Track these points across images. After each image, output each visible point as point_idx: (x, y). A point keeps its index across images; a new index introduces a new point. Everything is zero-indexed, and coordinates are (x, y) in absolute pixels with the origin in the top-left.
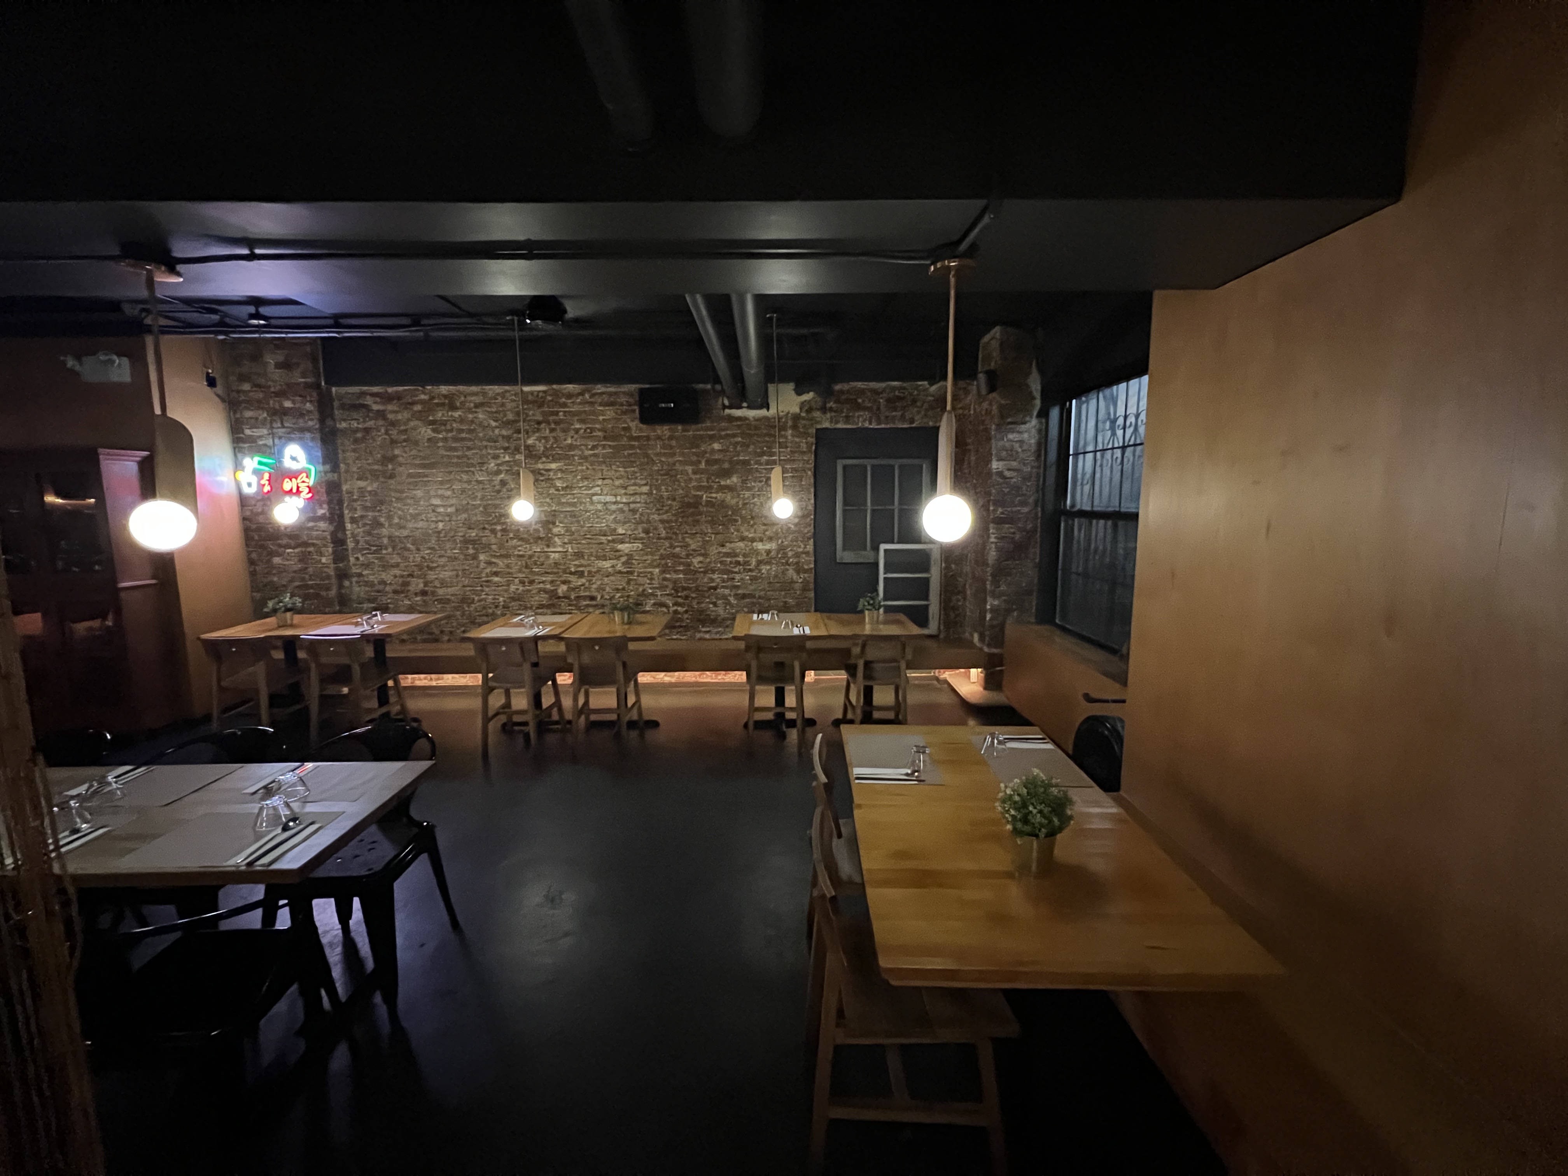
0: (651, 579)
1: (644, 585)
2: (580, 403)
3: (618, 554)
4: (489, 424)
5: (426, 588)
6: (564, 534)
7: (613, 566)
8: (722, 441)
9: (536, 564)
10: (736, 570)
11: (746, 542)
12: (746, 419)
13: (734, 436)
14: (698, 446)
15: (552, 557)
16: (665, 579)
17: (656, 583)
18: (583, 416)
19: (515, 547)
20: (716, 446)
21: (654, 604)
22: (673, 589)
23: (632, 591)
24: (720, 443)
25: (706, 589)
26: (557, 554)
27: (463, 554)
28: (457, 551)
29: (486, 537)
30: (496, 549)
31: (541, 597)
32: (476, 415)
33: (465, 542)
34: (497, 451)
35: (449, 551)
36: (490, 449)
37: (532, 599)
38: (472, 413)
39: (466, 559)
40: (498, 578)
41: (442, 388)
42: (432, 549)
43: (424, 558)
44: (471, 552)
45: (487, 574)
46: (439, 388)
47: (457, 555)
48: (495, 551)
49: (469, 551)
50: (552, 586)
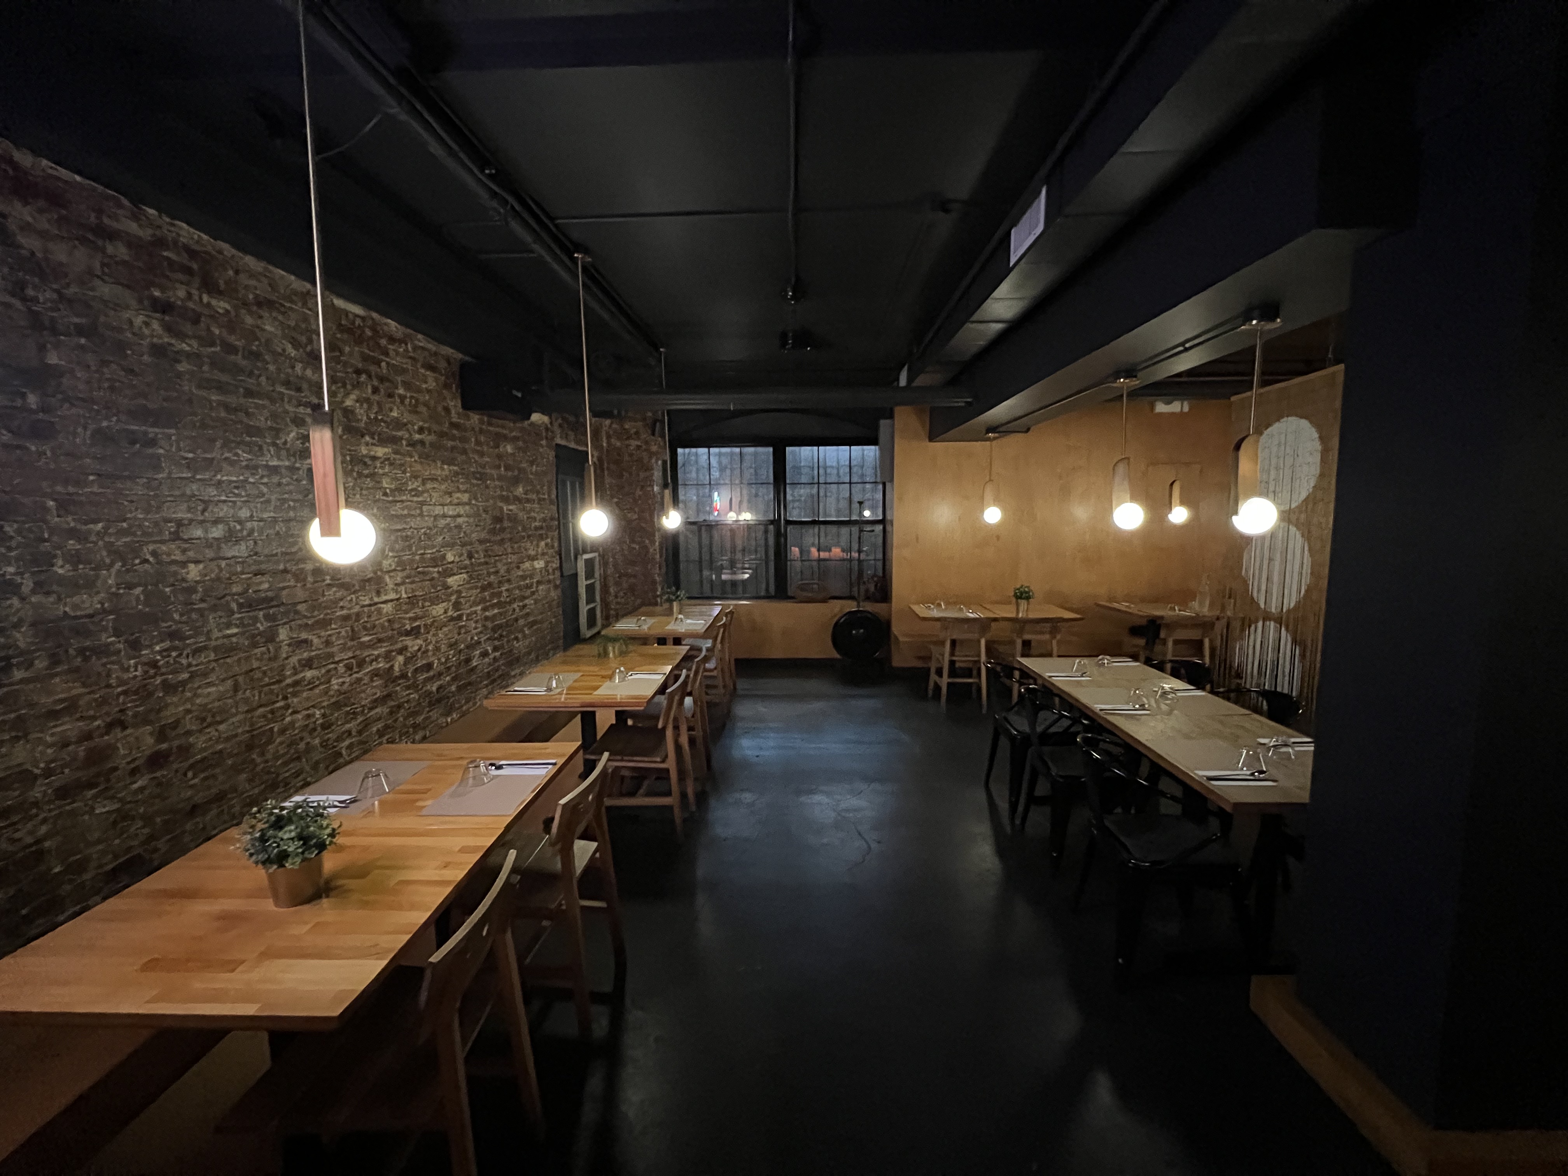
2: (403, 356)
3: (448, 593)
4: (284, 350)
5: (164, 746)
6: (395, 570)
7: (445, 612)
8: (512, 443)
9: (365, 628)
11: (530, 562)
13: (518, 439)
14: (498, 446)
15: (385, 611)
18: (407, 376)
19: (335, 602)
20: (509, 448)
26: (390, 605)
27: (247, 634)
28: (235, 630)
29: (287, 590)
30: (307, 610)
31: (375, 687)
32: (259, 322)
33: (250, 605)
34: (301, 409)
35: (216, 634)
36: (289, 402)
37: (363, 695)
38: (251, 313)
39: (255, 645)
40: (311, 671)
41: (181, 228)
42: (173, 635)
43: (154, 664)
44: (261, 628)
45: (294, 668)
46: (173, 225)
47: (234, 640)
48: (306, 617)
49: (259, 625)
50: (387, 662)
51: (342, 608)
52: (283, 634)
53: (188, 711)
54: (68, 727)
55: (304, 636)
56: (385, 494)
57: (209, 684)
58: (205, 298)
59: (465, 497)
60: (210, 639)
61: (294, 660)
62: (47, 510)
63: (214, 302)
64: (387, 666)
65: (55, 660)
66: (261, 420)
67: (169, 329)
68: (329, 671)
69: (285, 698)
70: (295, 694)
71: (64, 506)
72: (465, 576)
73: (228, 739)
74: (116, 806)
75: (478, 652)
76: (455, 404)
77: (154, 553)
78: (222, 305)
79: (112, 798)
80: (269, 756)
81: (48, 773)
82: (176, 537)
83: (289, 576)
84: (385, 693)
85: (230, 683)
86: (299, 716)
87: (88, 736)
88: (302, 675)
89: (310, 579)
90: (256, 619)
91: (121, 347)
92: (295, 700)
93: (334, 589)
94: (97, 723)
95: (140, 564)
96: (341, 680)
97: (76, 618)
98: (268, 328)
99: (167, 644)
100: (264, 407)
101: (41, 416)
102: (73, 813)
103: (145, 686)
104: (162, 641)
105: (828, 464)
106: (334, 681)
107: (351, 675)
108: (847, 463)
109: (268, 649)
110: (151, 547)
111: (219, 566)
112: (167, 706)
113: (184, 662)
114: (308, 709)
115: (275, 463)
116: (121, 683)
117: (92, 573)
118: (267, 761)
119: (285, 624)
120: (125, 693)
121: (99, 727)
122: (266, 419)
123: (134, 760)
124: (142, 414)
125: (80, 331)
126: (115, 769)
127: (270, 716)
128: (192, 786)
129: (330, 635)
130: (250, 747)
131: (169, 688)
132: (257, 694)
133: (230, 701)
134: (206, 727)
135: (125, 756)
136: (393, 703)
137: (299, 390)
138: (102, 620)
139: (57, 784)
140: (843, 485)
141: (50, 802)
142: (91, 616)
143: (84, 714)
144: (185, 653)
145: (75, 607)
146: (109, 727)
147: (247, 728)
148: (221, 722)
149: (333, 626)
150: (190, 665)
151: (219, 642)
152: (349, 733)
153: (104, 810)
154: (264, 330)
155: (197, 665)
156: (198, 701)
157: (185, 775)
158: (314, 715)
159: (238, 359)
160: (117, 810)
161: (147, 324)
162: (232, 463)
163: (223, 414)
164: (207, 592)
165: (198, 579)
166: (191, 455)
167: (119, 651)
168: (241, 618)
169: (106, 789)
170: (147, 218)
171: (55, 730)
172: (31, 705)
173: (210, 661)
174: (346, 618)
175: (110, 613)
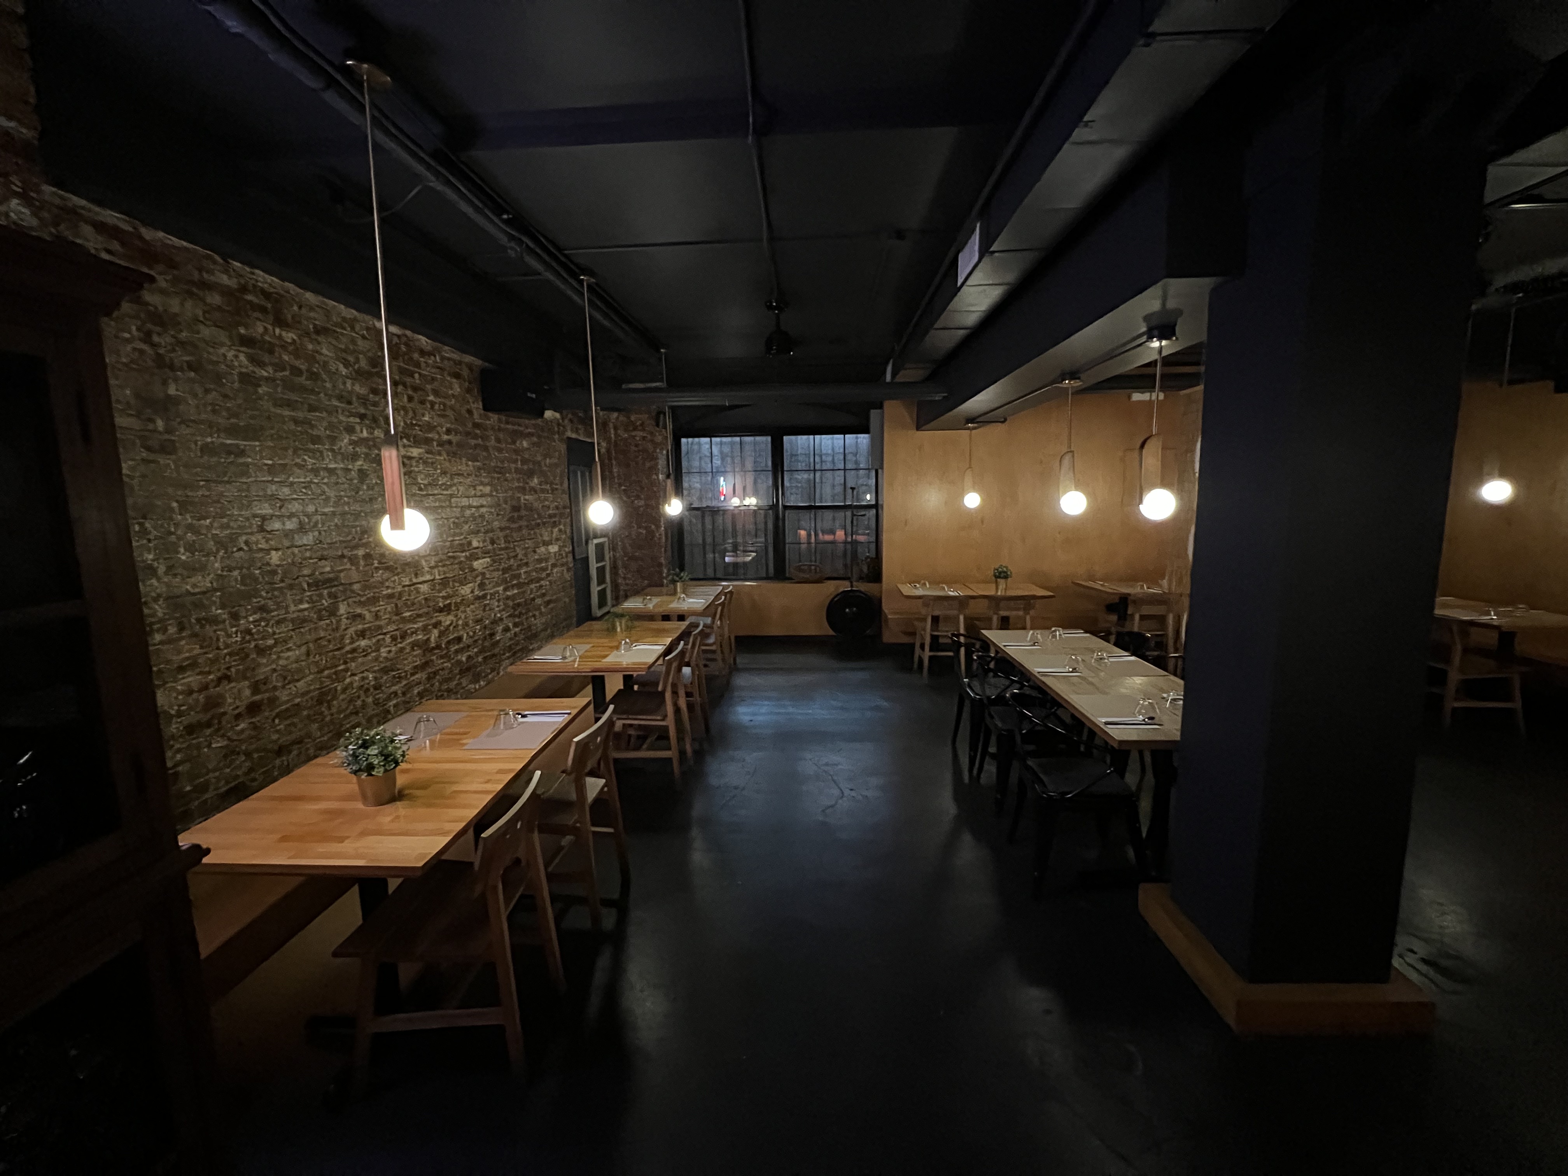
0: (499, 600)
1: (494, 609)
2: (432, 366)
3: (474, 574)
5: (258, 697)
7: (472, 591)
8: (527, 439)
9: (406, 605)
11: (545, 547)
13: (533, 435)
14: (515, 442)
15: (422, 590)
16: (507, 598)
17: (502, 605)
18: (436, 385)
19: (382, 582)
22: (512, 608)
23: (487, 619)
26: (426, 585)
27: (315, 609)
28: (306, 606)
29: (345, 572)
30: (360, 590)
31: (415, 656)
32: (318, 348)
33: (316, 585)
34: (352, 419)
35: (292, 608)
36: (342, 414)
37: (406, 662)
38: (311, 341)
39: (320, 619)
40: (365, 641)
41: (259, 276)
42: (263, 609)
43: (248, 632)
44: (326, 604)
45: (352, 638)
46: (253, 274)
47: (306, 613)
48: (359, 595)
49: (324, 601)
50: (425, 635)
51: (388, 587)
52: (343, 609)
53: (275, 670)
54: (191, 679)
55: (359, 611)
56: (420, 489)
57: (289, 649)
58: (277, 331)
59: (487, 489)
60: (287, 613)
61: (352, 630)
62: (172, 510)
63: (284, 334)
64: (425, 638)
65: (182, 628)
66: (321, 431)
67: (252, 359)
68: (378, 641)
69: (345, 663)
70: (353, 659)
71: (184, 506)
72: (488, 560)
73: (303, 695)
74: (225, 743)
75: (501, 628)
76: (477, 406)
77: (247, 543)
78: (289, 336)
79: (223, 736)
80: (334, 710)
81: (180, 714)
82: (261, 529)
83: (345, 560)
84: (423, 661)
85: (304, 649)
86: (357, 678)
87: (205, 687)
88: (357, 644)
89: (362, 563)
90: (321, 596)
91: (218, 378)
92: (353, 664)
93: (380, 572)
94: (211, 677)
95: (237, 551)
96: (388, 649)
97: (194, 594)
98: (325, 351)
99: (257, 616)
100: (323, 418)
101: (167, 437)
102: (198, 747)
103: (243, 649)
104: (255, 613)
105: (824, 452)
106: (383, 650)
107: (395, 645)
108: (842, 450)
109: (331, 622)
110: (244, 538)
111: (293, 553)
112: (259, 665)
113: (270, 630)
114: (363, 672)
115: (332, 466)
116: (227, 646)
117: (203, 559)
118: (332, 715)
119: (344, 600)
120: (230, 654)
121: (212, 680)
122: (325, 429)
123: (237, 707)
124: (233, 431)
125: (191, 367)
126: (224, 714)
127: (334, 677)
128: (278, 731)
129: (378, 611)
130: (320, 702)
131: (261, 651)
132: (324, 658)
133: (303, 663)
134: (289, 683)
135: (230, 705)
136: (430, 670)
137: (349, 403)
138: (212, 596)
139: (185, 723)
140: (838, 472)
141: (181, 736)
142: (204, 593)
143: (202, 669)
144: (271, 624)
145: (194, 586)
146: (219, 680)
147: (318, 687)
148: (298, 681)
149: (381, 603)
150: (274, 633)
151: (295, 615)
152: (396, 693)
153: (219, 745)
154: (321, 354)
155: (280, 633)
156: (281, 662)
157: (273, 720)
158: (367, 678)
159: (302, 380)
160: (227, 746)
161: (236, 357)
162: (300, 466)
163: (293, 427)
164: (285, 573)
165: (279, 563)
166: (270, 462)
167: (224, 621)
168: (310, 596)
169: (218, 730)
170: (234, 270)
171: (183, 681)
172: (168, 662)
173: (289, 631)
174: (391, 596)
175: (216, 590)
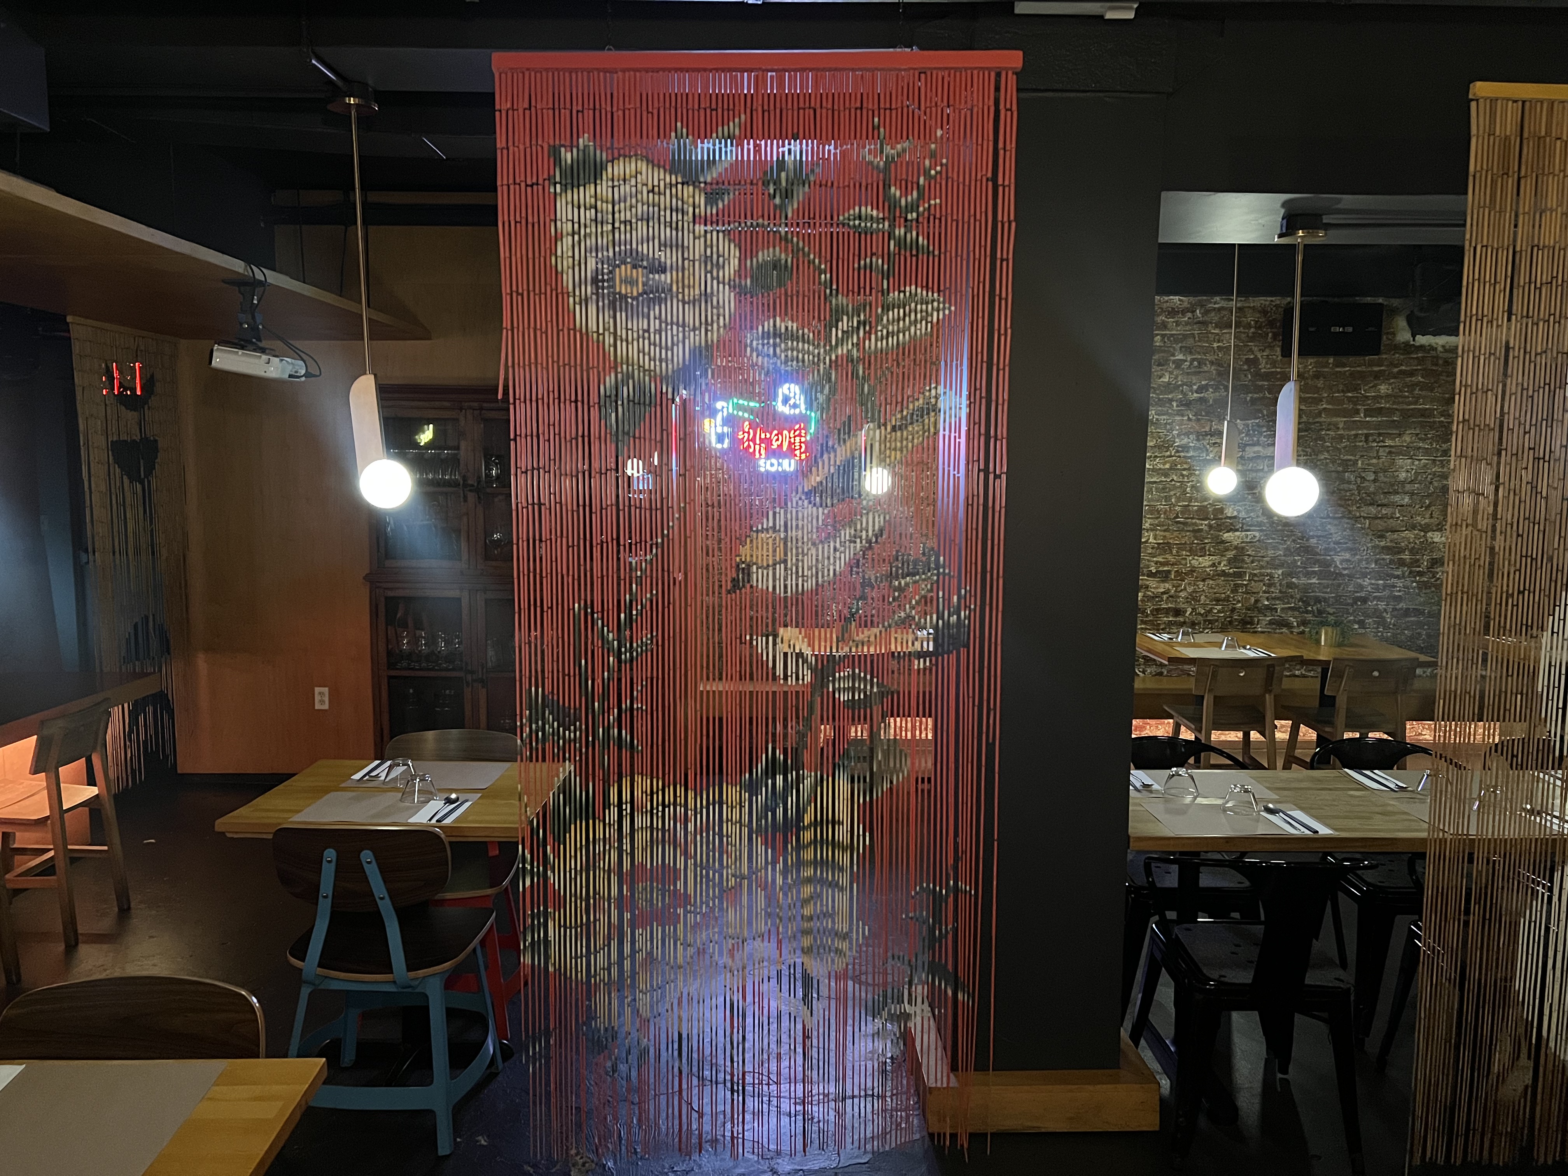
0: (1270, 585)
1: (1258, 593)
2: (1187, 324)
3: (1221, 547)
7: (1213, 565)
8: (1392, 381)
10: (1399, 573)
11: (1416, 532)
12: (1432, 348)
13: (1412, 374)
14: (1356, 389)
16: (1290, 585)
17: (1275, 591)
18: (1190, 341)
20: (1383, 389)
21: (1271, 623)
22: (1301, 600)
23: (1239, 602)
24: (1390, 384)
25: (1350, 601)
